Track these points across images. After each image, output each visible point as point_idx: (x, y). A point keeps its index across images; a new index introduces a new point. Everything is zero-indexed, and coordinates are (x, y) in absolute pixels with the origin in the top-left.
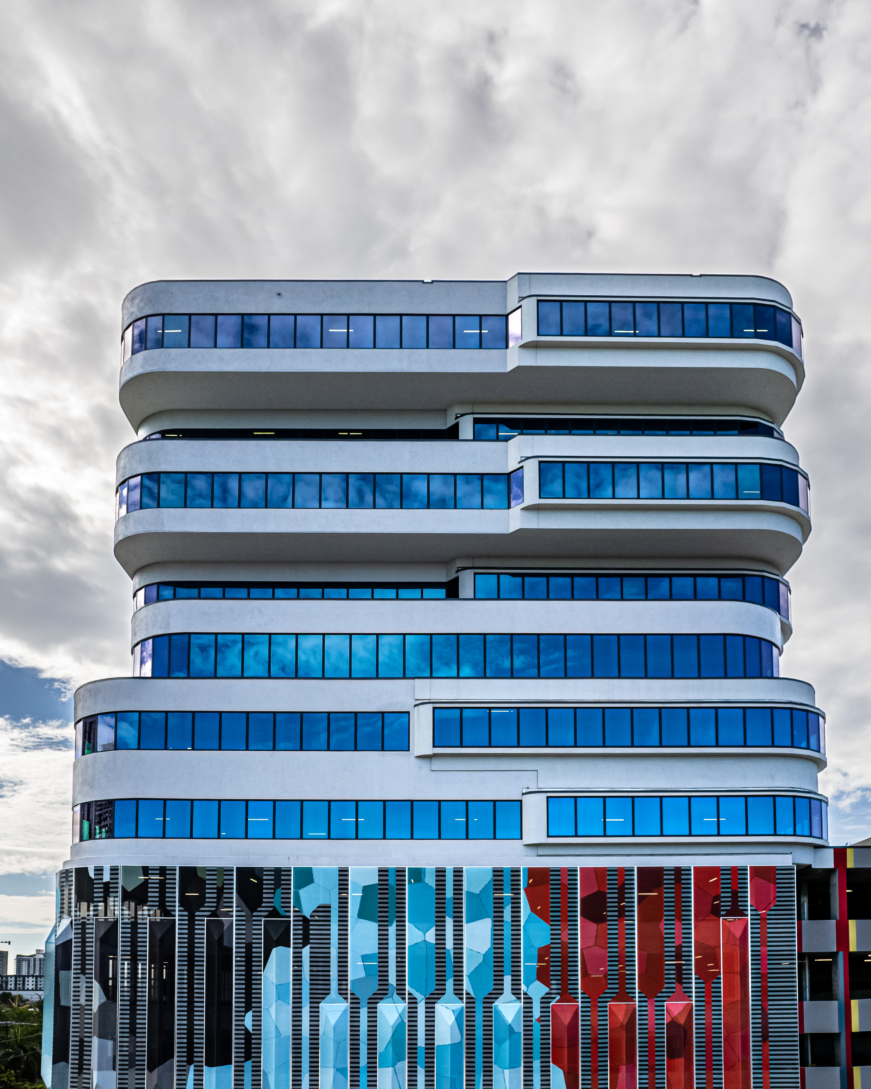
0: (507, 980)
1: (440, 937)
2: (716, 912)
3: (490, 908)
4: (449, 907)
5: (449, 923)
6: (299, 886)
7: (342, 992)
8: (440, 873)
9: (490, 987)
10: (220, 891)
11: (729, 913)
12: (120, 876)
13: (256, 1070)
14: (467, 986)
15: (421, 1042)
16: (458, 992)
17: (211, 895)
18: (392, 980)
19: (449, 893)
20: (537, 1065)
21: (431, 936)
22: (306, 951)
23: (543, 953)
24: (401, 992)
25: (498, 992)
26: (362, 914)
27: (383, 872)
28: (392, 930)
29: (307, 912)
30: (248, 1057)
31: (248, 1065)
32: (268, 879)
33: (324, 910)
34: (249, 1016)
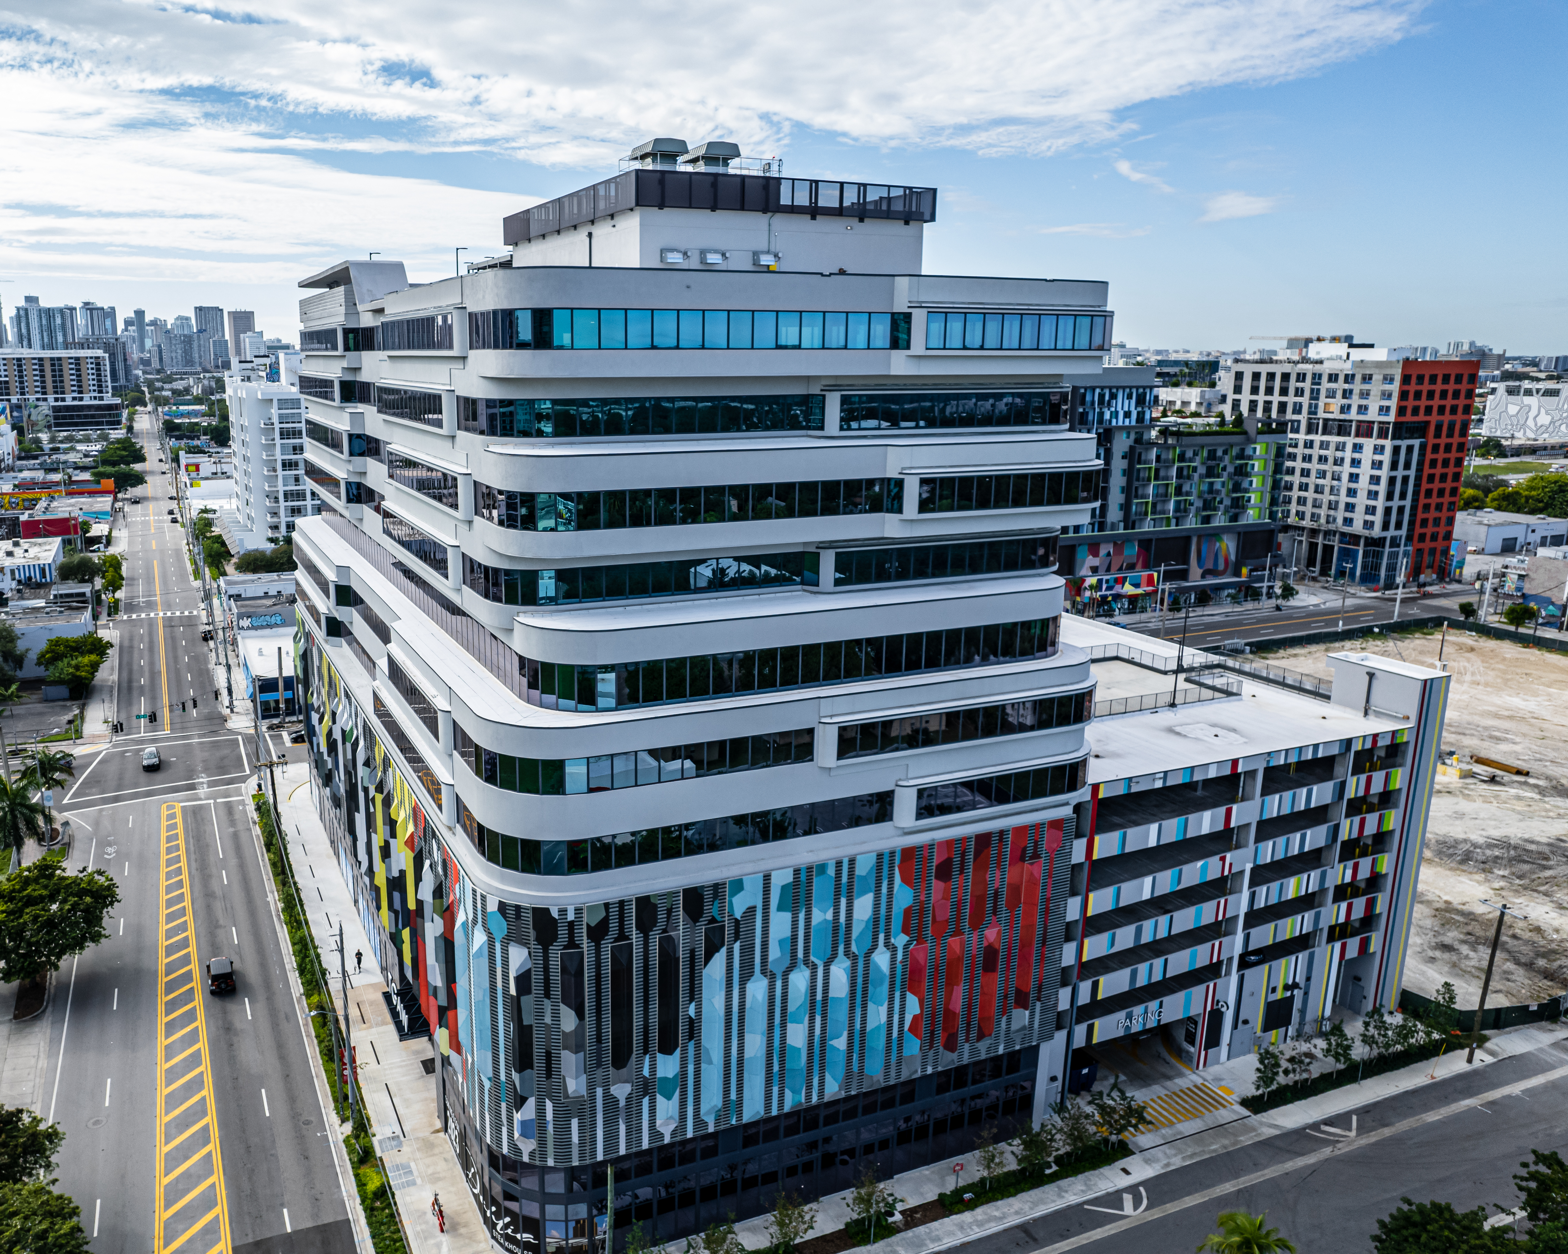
0: (882, 937)
1: (836, 914)
2: (1022, 859)
3: (873, 886)
4: (844, 889)
5: (843, 901)
6: (734, 893)
7: (764, 972)
8: (839, 864)
9: (869, 944)
10: (669, 911)
11: (1031, 858)
12: (585, 915)
13: (698, 1046)
14: (854, 948)
15: (819, 997)
16: (847, 953)
17: (662, 916)
18: (800, 954)
19: (844, 879)
20: (897, 995)
21: (829, 916)
22: (737, 946)
23: (908, 912)
24: (806, 962)
25: (874, 947)
26: (780, 908)
27: (797, 872)
28: (802, 916)
29: (738, 915)
30: (691, 1038)
31: (691, 1045)
32: (708, 894)
33: (752, 910)
34: (693, 1006)
